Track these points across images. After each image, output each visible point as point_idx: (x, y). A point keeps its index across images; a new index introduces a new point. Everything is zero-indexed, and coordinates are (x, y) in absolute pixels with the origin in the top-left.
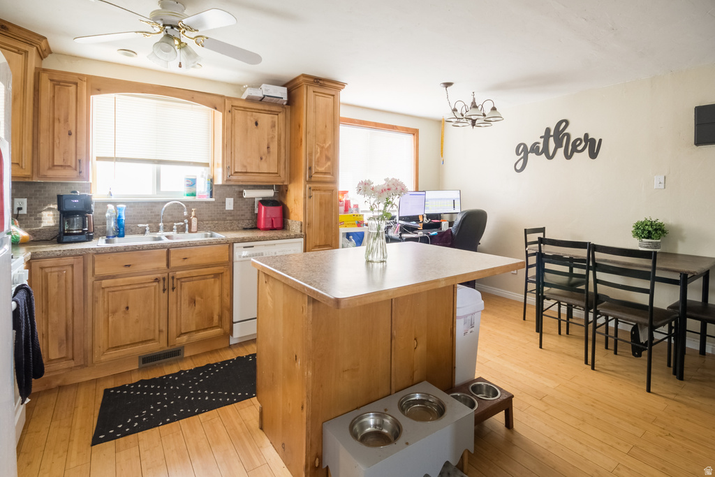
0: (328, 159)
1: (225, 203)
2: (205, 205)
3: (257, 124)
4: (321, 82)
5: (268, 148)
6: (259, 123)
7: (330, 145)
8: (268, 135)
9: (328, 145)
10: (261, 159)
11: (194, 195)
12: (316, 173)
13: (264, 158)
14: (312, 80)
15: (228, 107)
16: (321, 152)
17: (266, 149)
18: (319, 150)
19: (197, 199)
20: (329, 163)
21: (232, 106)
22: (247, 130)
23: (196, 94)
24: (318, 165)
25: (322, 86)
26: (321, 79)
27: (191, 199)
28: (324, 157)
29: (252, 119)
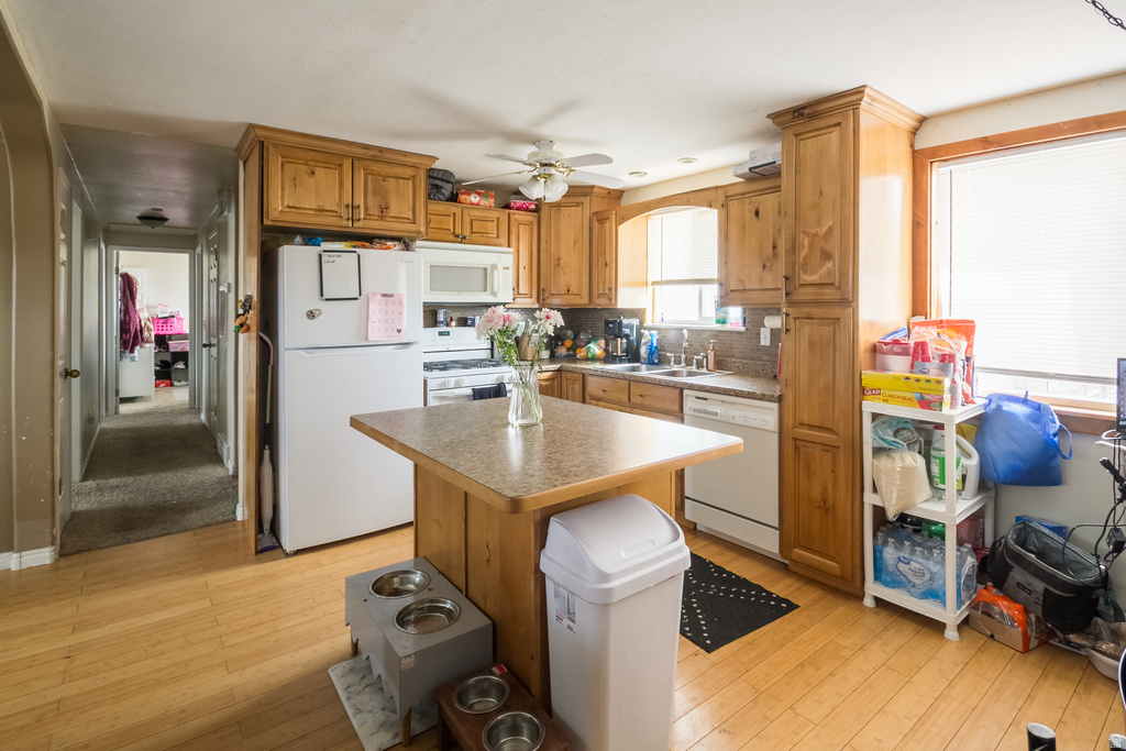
0: (827, 256)
1: (759, 334)
2: (736, 335)
3: (757, 213)
4: (806, 111)
5: (774, 247)
6: (760, 212)
7: (831, 228)
8: (774, 227)
9: (825, 228)
10: (764, 267)
11: (724, 322)
12: (802, 285)
13: (768, 265)
14: (790, 116)
15: (721, 199)
16: (811, 245)
17: (770, 251)
18: (806, 243)
19: (728, 327)
20: (829, 265)
21: (727, 197)
22: (744, 226)
23: (691, 196)
24: (805, 271)
25: (813, 116)
26: (803, 107)
27: (719, 327)
28: (817, 254)
29: (751, 207)
